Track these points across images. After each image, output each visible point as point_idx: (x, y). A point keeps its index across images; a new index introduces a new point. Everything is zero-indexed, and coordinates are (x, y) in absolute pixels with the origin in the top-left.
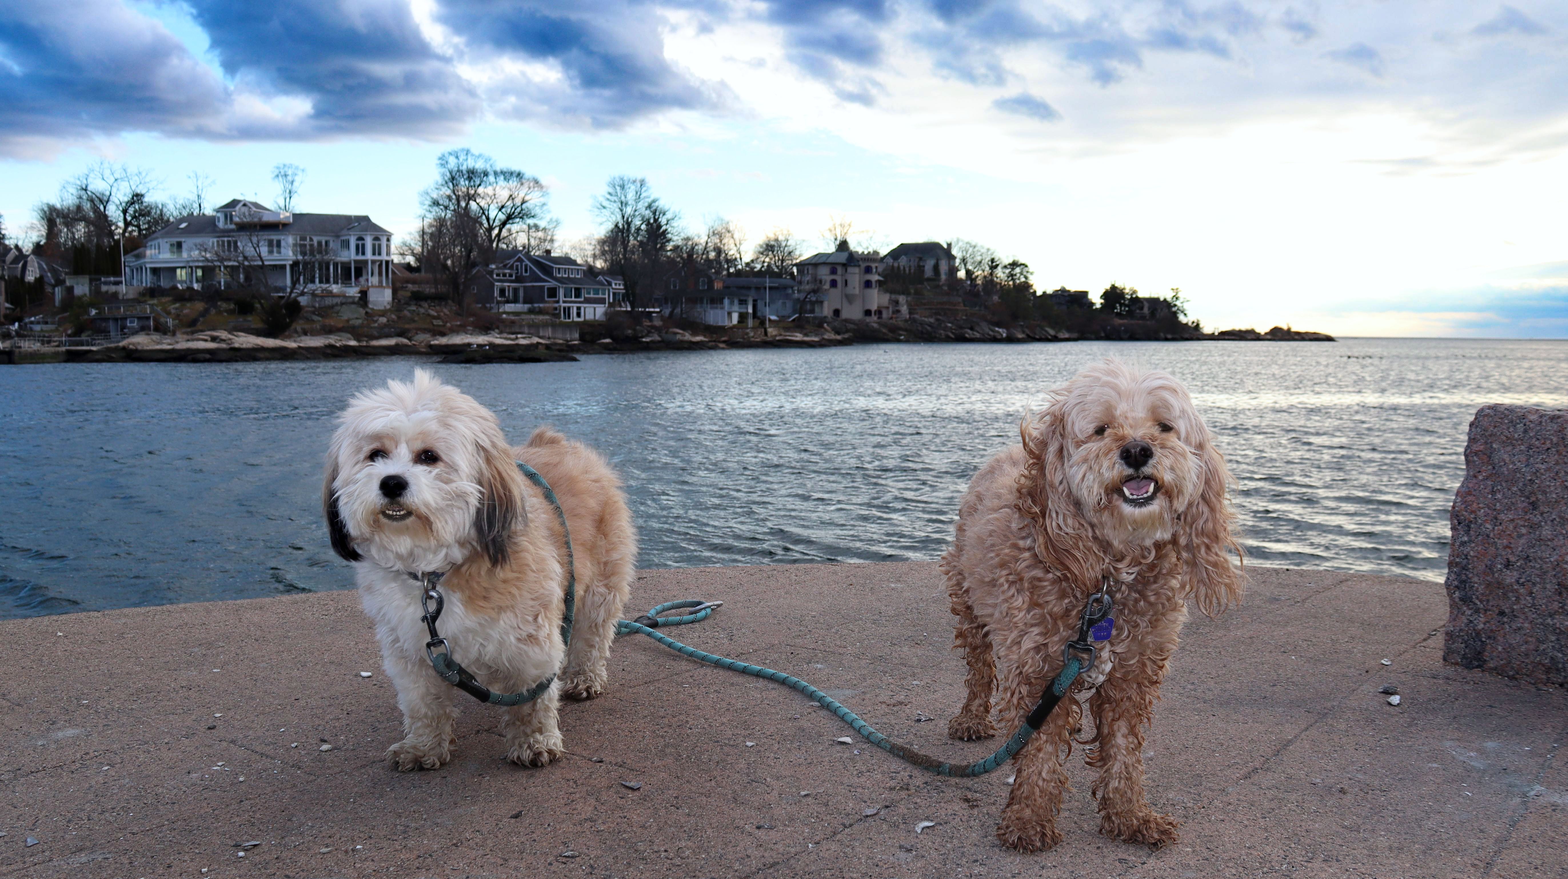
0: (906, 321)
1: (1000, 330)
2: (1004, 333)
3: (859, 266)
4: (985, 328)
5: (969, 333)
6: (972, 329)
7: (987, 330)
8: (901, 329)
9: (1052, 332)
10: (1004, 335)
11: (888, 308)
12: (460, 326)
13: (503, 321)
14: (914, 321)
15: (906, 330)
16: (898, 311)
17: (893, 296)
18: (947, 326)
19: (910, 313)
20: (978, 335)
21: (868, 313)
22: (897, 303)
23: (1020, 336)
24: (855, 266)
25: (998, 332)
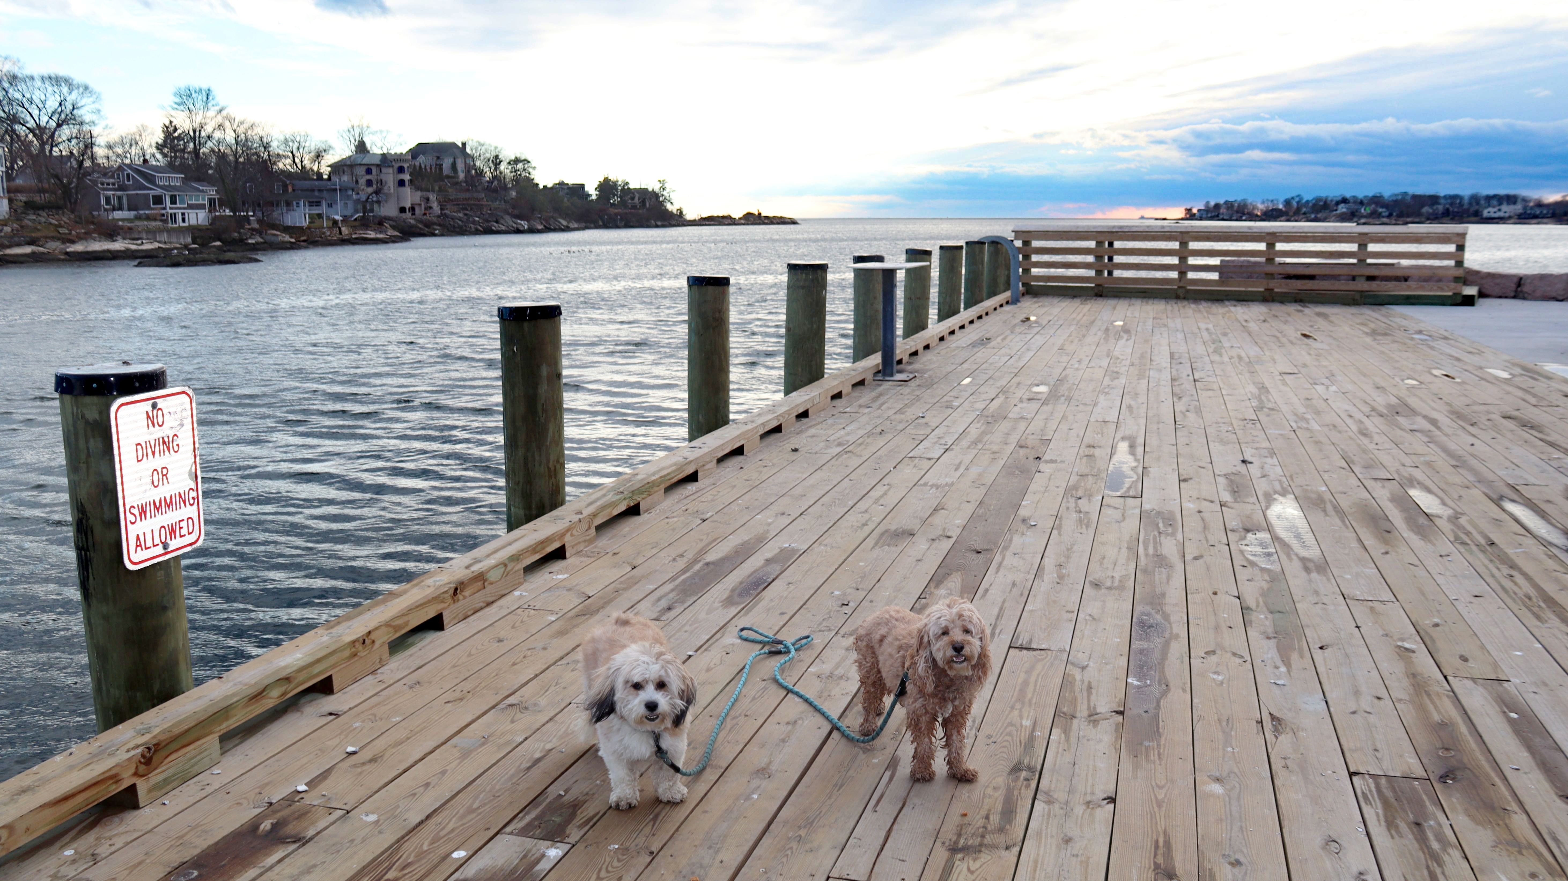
0: (439, 217)
1: (522, 222)
2: (525, 225)
3: (393, 166)
4: (510, 222)
5: (495, 226)
6: (497, 222)
7: (511, 223)
8: (435, 224)
9: (564, 223)
10: (526, 227)
11: (420, 205)
12: (85, 233)
13: (121, 228)
14: (446, 216)
15: (439, 225)
16: (431, 208)
17: (424, 193)
18: (474, 221)
19: (442, 209)
20: (503, 228)
21: (403, 210)
22: (428, 199)
23: (540, 227)
24: (389, 166)
25: (521, 224)
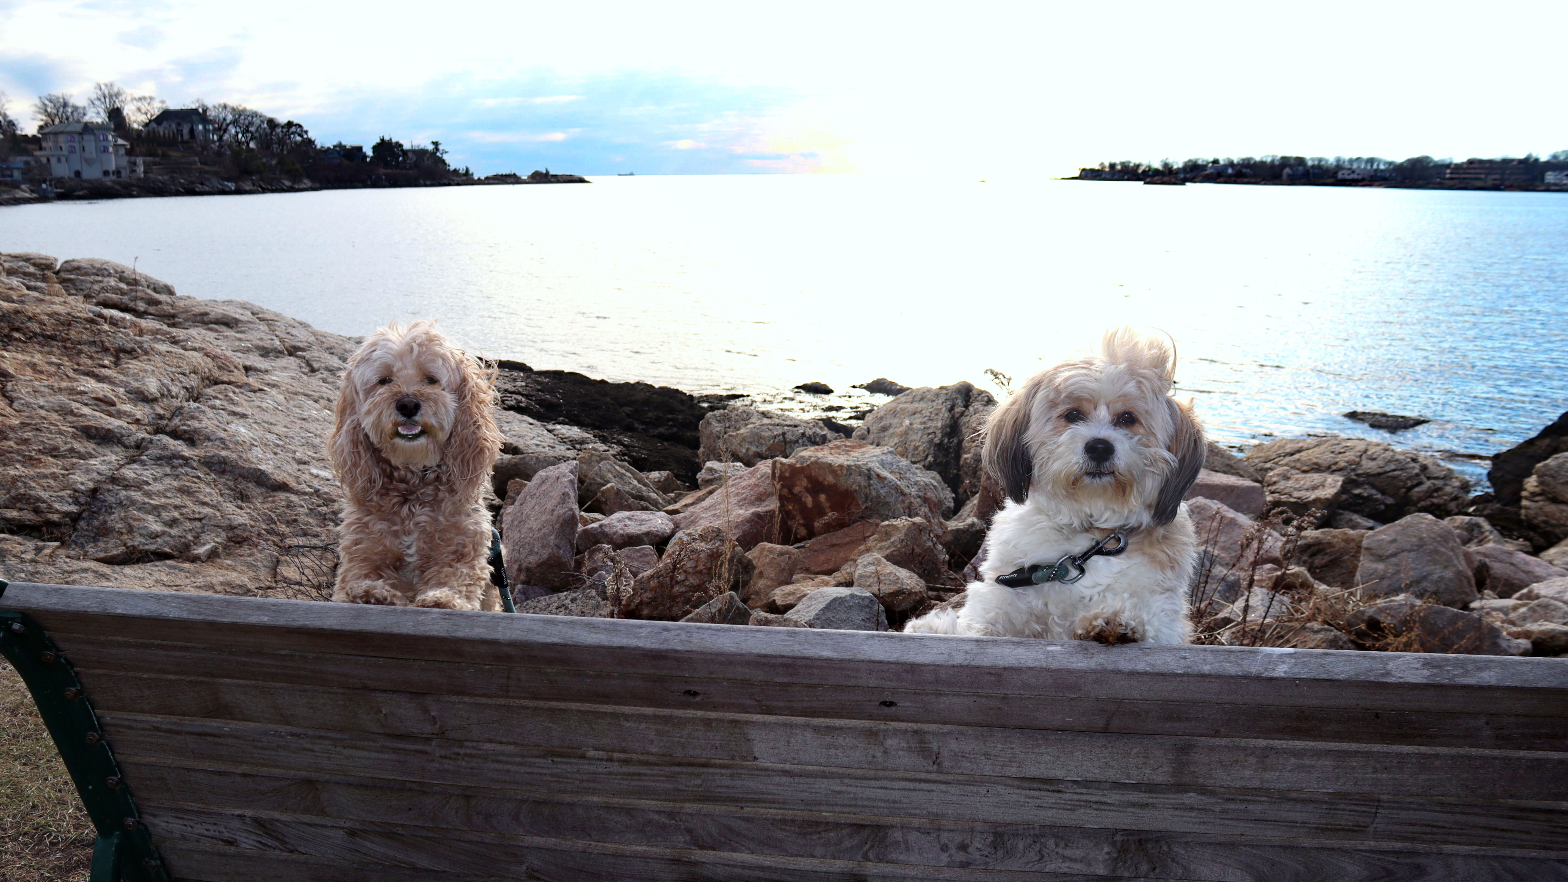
0: (139, 179)
1: (229, 184)
2: (232, 186)
3: (95, 134)
4: (216, 183)
5: (199, 187)
6: (202, 184)
7: (217, 185)
8: (133, 185)
9: (288, 183)
10: (233, 188)
11: (125, 168)
14: (148, 178)
15: (138, 187)
16: (134, 171)
17: (133, 158)
18: (179, 182)
19: (145, 172)
20: (207, 189)
21: (106, 173)
22: (135, 164)
23: (247, 188)
24: (91, 134)
25: (227, 186)
